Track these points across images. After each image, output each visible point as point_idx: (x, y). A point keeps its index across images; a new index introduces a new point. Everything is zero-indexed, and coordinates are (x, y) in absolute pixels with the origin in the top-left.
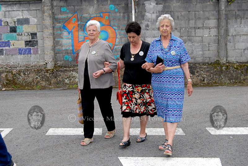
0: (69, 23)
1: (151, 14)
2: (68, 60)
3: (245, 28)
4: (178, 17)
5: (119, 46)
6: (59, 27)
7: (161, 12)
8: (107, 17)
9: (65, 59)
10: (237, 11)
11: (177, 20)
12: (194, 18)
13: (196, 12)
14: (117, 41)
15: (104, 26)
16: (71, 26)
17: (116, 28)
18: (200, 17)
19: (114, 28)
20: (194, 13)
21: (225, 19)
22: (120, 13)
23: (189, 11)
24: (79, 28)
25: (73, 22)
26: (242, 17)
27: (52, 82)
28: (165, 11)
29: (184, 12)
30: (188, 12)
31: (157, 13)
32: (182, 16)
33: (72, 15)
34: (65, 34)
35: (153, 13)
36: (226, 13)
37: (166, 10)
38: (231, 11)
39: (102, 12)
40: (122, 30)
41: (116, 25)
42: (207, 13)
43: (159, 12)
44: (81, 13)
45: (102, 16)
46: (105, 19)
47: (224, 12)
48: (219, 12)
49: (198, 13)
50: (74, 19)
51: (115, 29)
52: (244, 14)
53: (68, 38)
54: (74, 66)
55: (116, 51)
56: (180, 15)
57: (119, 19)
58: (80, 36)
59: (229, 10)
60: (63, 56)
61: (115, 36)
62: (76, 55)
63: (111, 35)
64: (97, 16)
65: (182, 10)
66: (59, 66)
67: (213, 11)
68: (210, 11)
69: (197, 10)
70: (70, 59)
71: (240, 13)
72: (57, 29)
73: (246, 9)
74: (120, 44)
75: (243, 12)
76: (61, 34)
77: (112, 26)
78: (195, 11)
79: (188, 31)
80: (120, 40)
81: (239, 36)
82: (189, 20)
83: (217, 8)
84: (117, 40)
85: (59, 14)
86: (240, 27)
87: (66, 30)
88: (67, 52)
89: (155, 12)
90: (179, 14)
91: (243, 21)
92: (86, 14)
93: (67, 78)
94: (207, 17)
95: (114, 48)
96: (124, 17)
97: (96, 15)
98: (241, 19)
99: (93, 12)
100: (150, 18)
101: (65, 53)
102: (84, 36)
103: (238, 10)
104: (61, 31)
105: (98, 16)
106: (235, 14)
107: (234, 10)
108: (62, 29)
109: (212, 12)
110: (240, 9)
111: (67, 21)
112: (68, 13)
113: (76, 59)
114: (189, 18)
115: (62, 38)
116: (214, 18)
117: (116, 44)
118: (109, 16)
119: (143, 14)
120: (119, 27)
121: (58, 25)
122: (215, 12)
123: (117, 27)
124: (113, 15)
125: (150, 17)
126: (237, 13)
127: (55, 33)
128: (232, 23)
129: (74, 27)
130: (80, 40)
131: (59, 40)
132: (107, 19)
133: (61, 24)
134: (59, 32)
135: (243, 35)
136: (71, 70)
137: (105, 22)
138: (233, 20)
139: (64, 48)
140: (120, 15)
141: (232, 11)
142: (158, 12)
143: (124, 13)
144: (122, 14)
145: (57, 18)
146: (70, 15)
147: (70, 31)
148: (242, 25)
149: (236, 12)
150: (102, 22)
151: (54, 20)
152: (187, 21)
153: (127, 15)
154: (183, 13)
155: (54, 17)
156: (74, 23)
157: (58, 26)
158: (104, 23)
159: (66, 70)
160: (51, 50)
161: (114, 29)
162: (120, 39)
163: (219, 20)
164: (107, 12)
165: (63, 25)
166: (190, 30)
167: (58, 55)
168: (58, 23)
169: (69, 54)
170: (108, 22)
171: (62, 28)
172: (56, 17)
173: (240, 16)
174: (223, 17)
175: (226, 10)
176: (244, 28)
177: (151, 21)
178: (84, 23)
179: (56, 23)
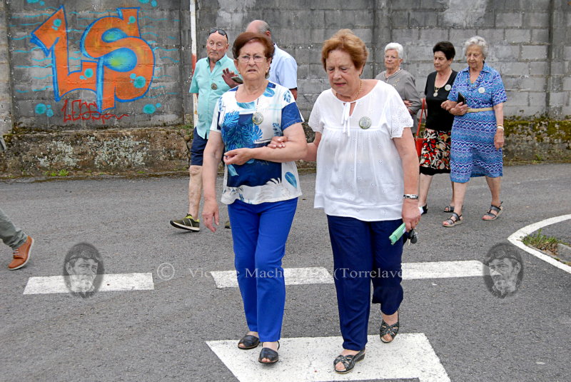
0: (45, 31)
1: (231, 13)
2: (45, 115)
3: (428, 46)
4: (289, 22)
5: (161, 83)
6: (21, 39)
7: (253, 9)
8: (132, 19)
9: (37, 112)
10: (411, 12)
11: (286, 28)
12: (322, 24)
13: (327, 12)
14: (156, 73)
15: (126, 39)
16: (51, 38)
17: (154, 43)
18: (335, 22)
19: (150, 42)
20: (322, 12)
21: (386, 27)
22: (162, 10)
23: (312, 10)
24: (69, 42)
25: (56, 29)
26: (422, 24)
27: (8, 165)
28: (261, 8)
29: (302, 12)
30: (309, 12)
31: (243, 12)
32: (296, 18)
33: (52, 12)
34: (37, 55)
35: (236, 11)
36: (390, 15)
37: (263, 6)
38: (399, 10)
39: (121, 8)
40: (167, 47)
41: (154, 35)
42: (349, 15)
43: (248, 9)
44: (74, 9)
45: (121, 15)
46: (129, 23)
47: (385, 13)
48: (374, 12)
49: (330, 14)
50: (57, 23)
51: (151, 46)
52: (426, 18)
53: (44, 65)
54: (58, 127)
55: (154, 94)
56: (292, 18)
57: (161, 24)
58: (72, 61)
59: (396, 9)
60: (34, 105)
61: (152, 61)
62: (62, 103)
63: (142, 58)
64: (110, 16)
65: (298, 7)
66: (24, 128)
67: (362, 10)
68: (356, 10)
69: (329, 7)
70: (50, 113)
71: (418, 16)
72: (18, 44)
73: (429, 7)
74: (163, 79)
75: (423, 13)
76: (26, 55)
77: (144, 38)
78: (325, 10)
79: (311, 53)
80: (163, 71)
81: (415, 65)
82: (313, 29)
83: (370, 3)
84: (157, 70)
85: (21, 10)
86: (418, 44)
87: (40, 45)
88: (42, 96)
89: (240, 9)
90: (292, 15)
91: (423, 32)
92: (85, 10)
93: (44, 155)
94: (351, 24)
95: (150, 88)
96: (171, 19)
97: (107, 15)
98: (420, 29)
99: (102, 7)
100: (228, 23)
101: (38, 99)
102: (81, 61)
103: (415, 10)
104: (27, 49)
105: (113, 17)
106: (407, 17)
107: (405, 10)
108: (30, 44)
109: (361, 13)
110: (418, 7)
111: (40, 26)
112: (42, 8)
113: (62, 113)
114: (312, 25)
115: (30, 64)
116: (364, 25)
117: (154, 79)
118: (137, 16)
119: (213, 13)
120: (159, 41)
121: (21, 35)
122: (366, 13)
123: (157, 42)
124: (147, 14)
125: (230, 21)
126: (412, 16)
127: (14, 53)
128: (402, 36)
129: (57, 40)
130: (72, 69)
131: (22, 68)
132: (133, 22)
133: (26, 33)
134: (22, 51)
135: (424, 62)
136: (52, 138)
137: (129, 29)
138: (404, 30)
139: (34, 88)
140: (163, 15)
141: (402, 10)
142: (245, 10)
143: (171, 10)
144: (166, 13)
145: (16, 17)
146: (47, 13)
147: (48, 48)
148: (420, 40)
149: (409, 14)
150: (123, 30)
151: (10, 24)
152: (309, 30)
153: (178, 15)
154: (299, 14)
155: (11, 16)
156: (59, 31)
157: (19, 37)
158: (126, 31)
159: (41, 138)
160: (4, 92)
161: (149, 45)
162: (163, 67)
163: (376, 30)
164: (134, 8)
165: (32, 35)
166: (314, 50)
167: (20, 102)
168: (20, 30)
169: (48, 102)
170: (135, 29)
171: (31, 42)
172: (15, 15)
173: (417, 22)
174: (384, 22)
175: (389, 10)
176: (425, 47)
177: (231, 30)
178: (81, 32)
179: (16, 30)
